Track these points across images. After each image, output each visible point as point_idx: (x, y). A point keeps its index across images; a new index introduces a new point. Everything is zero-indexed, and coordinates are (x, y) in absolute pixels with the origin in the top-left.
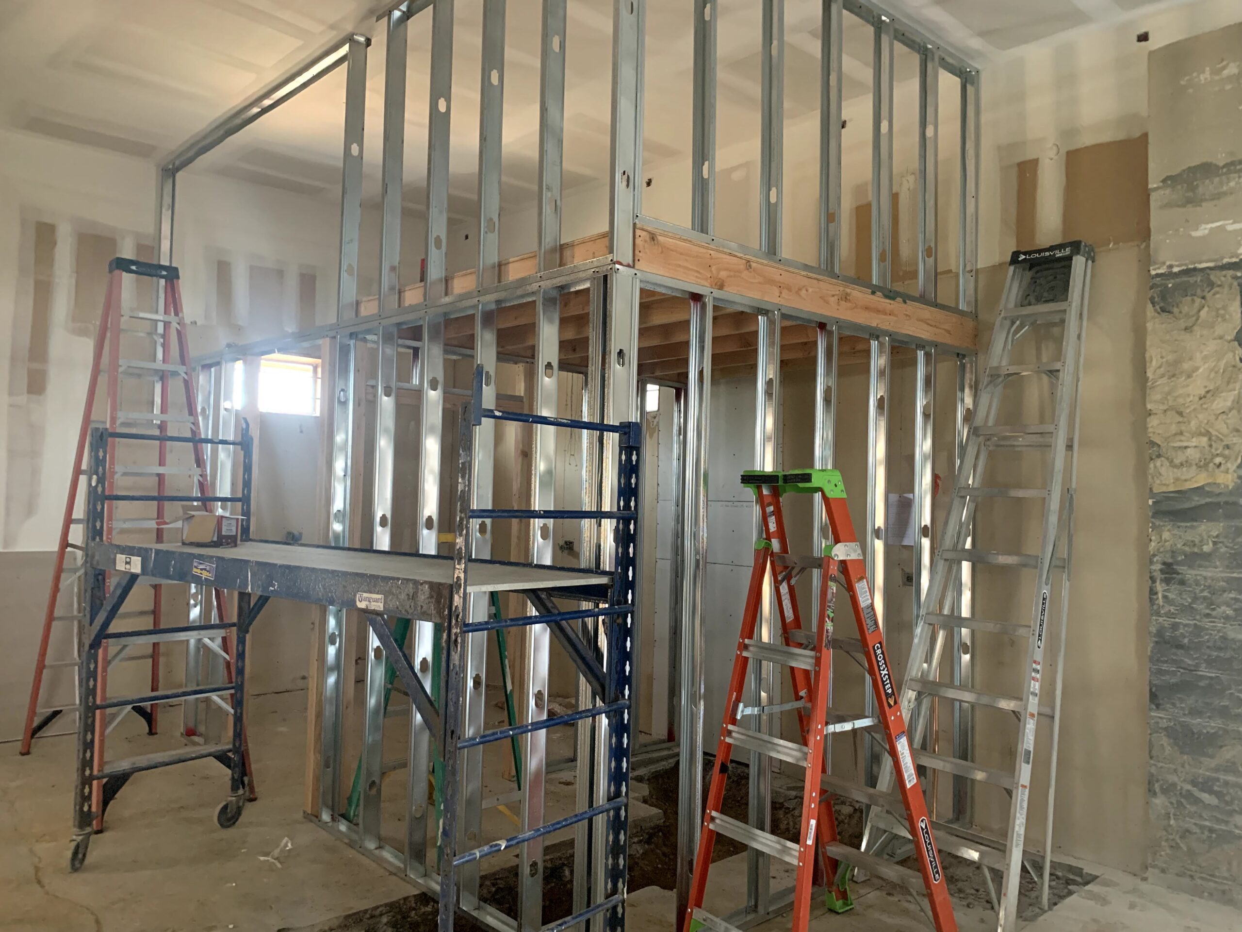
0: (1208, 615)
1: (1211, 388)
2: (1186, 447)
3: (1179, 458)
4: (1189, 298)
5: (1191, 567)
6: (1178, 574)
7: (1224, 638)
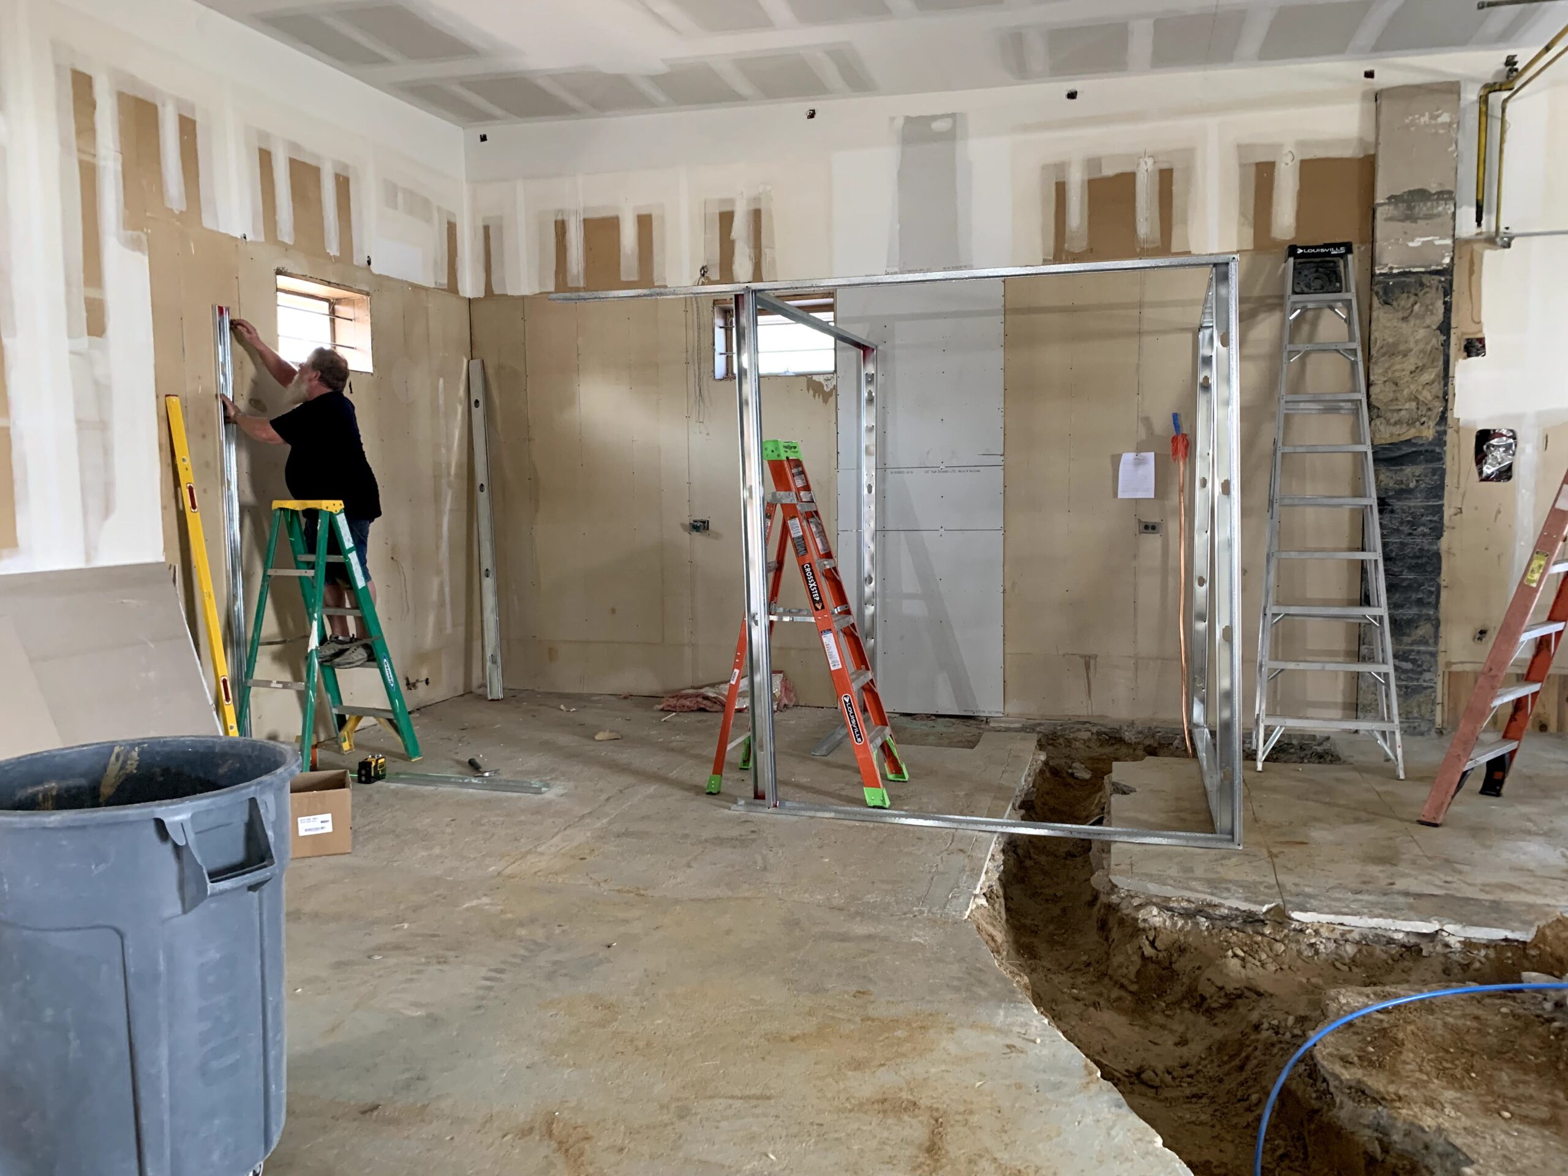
0: (1410, 534)
1: (1420, 364)
2: (1400, 410)
3: (1395, 417)
4: (1405, 295)
5: (1399, 500)
6: (1389, 505)
7: (1421, 550)
